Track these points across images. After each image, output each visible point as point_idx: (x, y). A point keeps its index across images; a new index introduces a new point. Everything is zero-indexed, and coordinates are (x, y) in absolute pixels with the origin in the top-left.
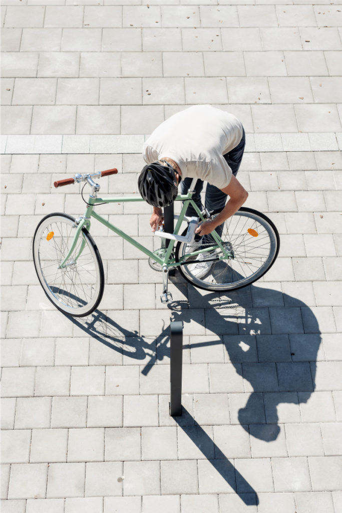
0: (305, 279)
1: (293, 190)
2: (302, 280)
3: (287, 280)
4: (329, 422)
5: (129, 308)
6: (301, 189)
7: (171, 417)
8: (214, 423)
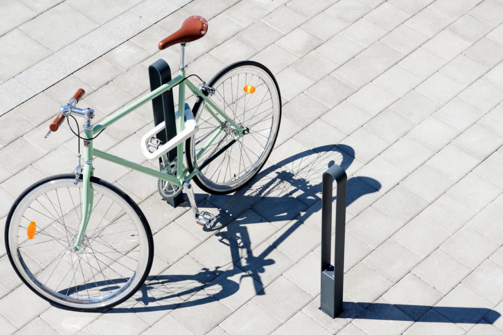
0: (311, 121)
1: (205, 53)
2: (309, 123)
3: (296, 132)
4: (472, 218)
5: (176, 260)
6: (211, 47)
7: (336, 319)
8: (380, 293)
